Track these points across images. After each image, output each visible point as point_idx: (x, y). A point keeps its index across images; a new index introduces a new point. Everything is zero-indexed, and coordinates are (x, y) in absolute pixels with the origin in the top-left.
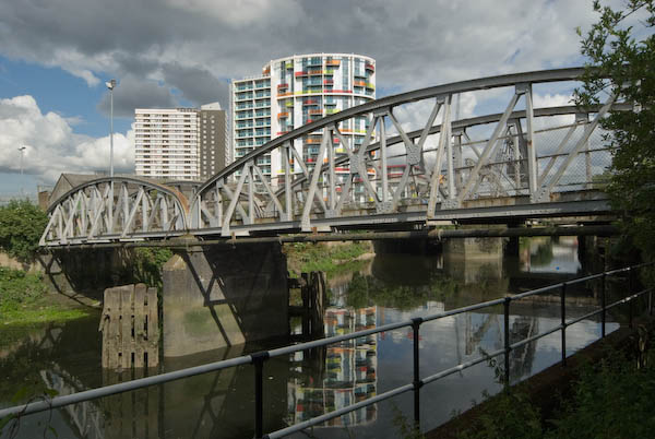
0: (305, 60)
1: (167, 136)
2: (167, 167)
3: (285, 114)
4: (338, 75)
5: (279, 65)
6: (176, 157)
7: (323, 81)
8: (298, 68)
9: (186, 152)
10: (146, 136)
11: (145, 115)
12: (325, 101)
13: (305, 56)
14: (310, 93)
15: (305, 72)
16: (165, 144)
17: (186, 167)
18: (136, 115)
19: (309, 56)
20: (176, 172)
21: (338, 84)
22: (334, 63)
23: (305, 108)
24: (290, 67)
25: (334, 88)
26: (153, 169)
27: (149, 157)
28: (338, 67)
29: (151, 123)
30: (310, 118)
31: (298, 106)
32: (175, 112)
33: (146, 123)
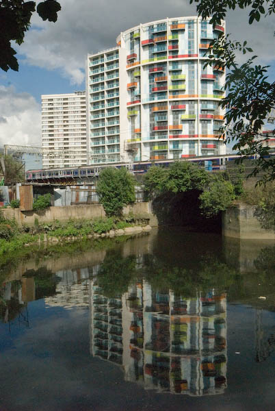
0: (151, 28)
1: (67, 117)
2: (68, 143)
3: (134, 83)
4: (183, 39)
5: (129, 36)
6: (74, 134)
7: (168, 47)
8: (145, 37)
9: (82, 130)
10: (49, 118)
11: (49, 100)
12: (170, 67)
13: (151, 23)
14: (156, 60)
15: (151, 40)
16: (66, 124)
17: (82, 143)
18: (42, 100)
19: (155, 23)
20: (75, 148)
21: (183, 49)
22: (179, 28)
23: (151, 76)
24: (137, 36)
25: (180, 53)
26: (56, 146)
27: (53, 135)
28: (183, 30)
29: (55, 106)
30: (156, 86)
31: (145, 74)
32: (74, 95)
33: (51, 107)
